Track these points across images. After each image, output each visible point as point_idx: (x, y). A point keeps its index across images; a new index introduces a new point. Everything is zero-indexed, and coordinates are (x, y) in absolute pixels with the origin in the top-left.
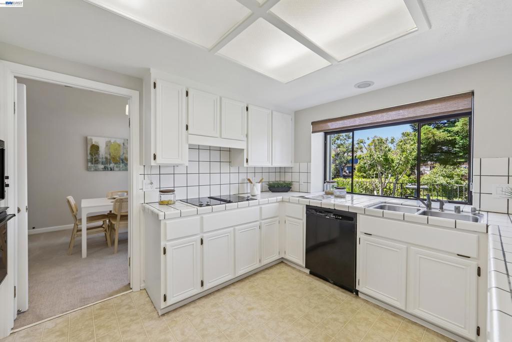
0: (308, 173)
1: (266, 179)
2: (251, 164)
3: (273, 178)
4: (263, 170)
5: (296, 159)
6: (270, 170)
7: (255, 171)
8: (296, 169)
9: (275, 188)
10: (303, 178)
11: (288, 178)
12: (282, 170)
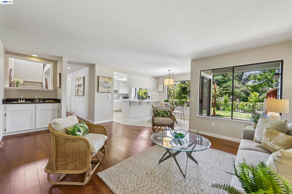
0: (131, 95)
1: (123, 96)
2: (119, 93)
3: (125, 96)
4: (123, 94)
5: (130, 92)
6: (124, 94)
7: (121, 94)
8: (129, 94)
9: (125, 98)
10: (131, 96)
11: (128, 96)
12: (127, 94)
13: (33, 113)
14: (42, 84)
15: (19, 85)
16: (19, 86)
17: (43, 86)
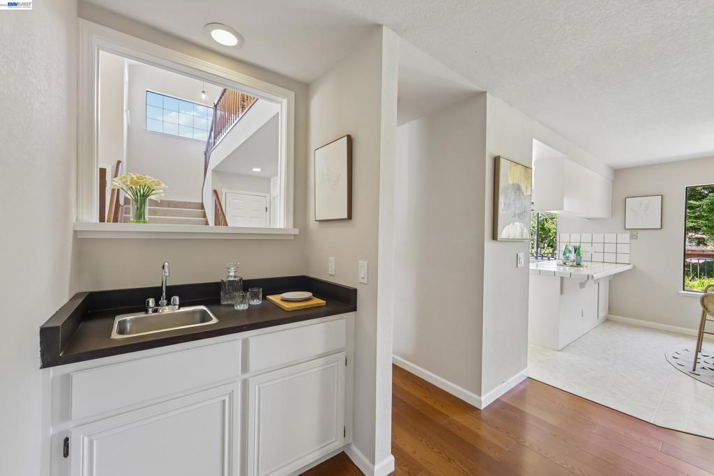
13: (231, 395)
14: (202, 207)
15: (150, 215)
16: (147, 217)
17: (205, 216)
